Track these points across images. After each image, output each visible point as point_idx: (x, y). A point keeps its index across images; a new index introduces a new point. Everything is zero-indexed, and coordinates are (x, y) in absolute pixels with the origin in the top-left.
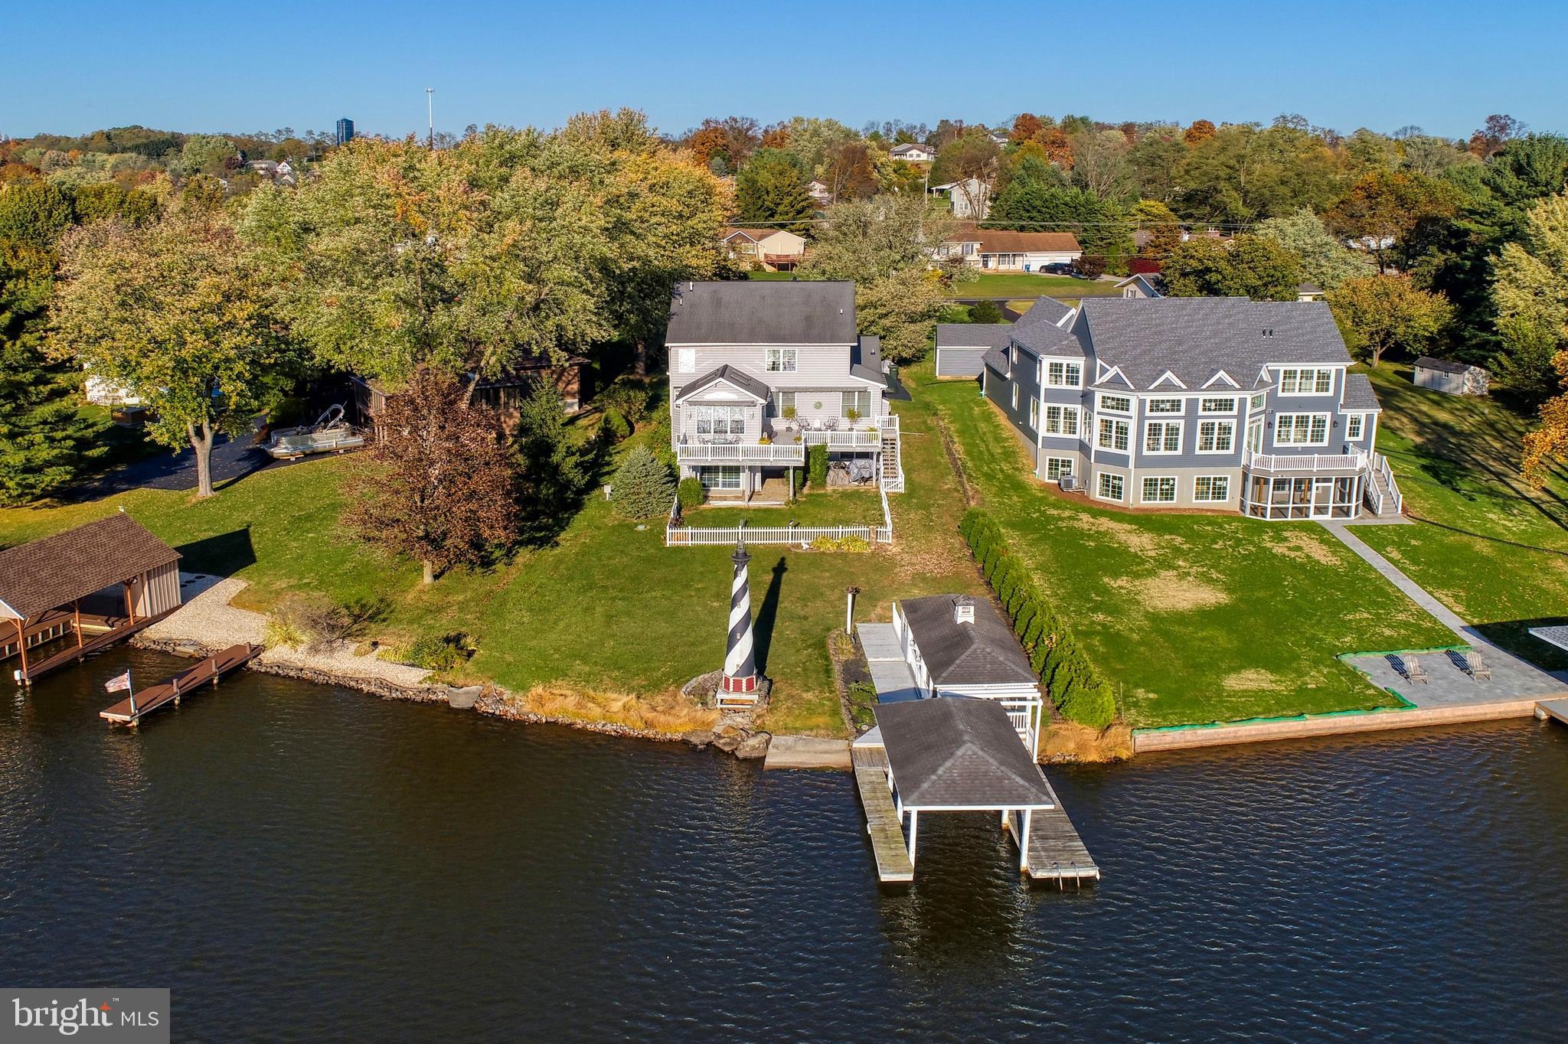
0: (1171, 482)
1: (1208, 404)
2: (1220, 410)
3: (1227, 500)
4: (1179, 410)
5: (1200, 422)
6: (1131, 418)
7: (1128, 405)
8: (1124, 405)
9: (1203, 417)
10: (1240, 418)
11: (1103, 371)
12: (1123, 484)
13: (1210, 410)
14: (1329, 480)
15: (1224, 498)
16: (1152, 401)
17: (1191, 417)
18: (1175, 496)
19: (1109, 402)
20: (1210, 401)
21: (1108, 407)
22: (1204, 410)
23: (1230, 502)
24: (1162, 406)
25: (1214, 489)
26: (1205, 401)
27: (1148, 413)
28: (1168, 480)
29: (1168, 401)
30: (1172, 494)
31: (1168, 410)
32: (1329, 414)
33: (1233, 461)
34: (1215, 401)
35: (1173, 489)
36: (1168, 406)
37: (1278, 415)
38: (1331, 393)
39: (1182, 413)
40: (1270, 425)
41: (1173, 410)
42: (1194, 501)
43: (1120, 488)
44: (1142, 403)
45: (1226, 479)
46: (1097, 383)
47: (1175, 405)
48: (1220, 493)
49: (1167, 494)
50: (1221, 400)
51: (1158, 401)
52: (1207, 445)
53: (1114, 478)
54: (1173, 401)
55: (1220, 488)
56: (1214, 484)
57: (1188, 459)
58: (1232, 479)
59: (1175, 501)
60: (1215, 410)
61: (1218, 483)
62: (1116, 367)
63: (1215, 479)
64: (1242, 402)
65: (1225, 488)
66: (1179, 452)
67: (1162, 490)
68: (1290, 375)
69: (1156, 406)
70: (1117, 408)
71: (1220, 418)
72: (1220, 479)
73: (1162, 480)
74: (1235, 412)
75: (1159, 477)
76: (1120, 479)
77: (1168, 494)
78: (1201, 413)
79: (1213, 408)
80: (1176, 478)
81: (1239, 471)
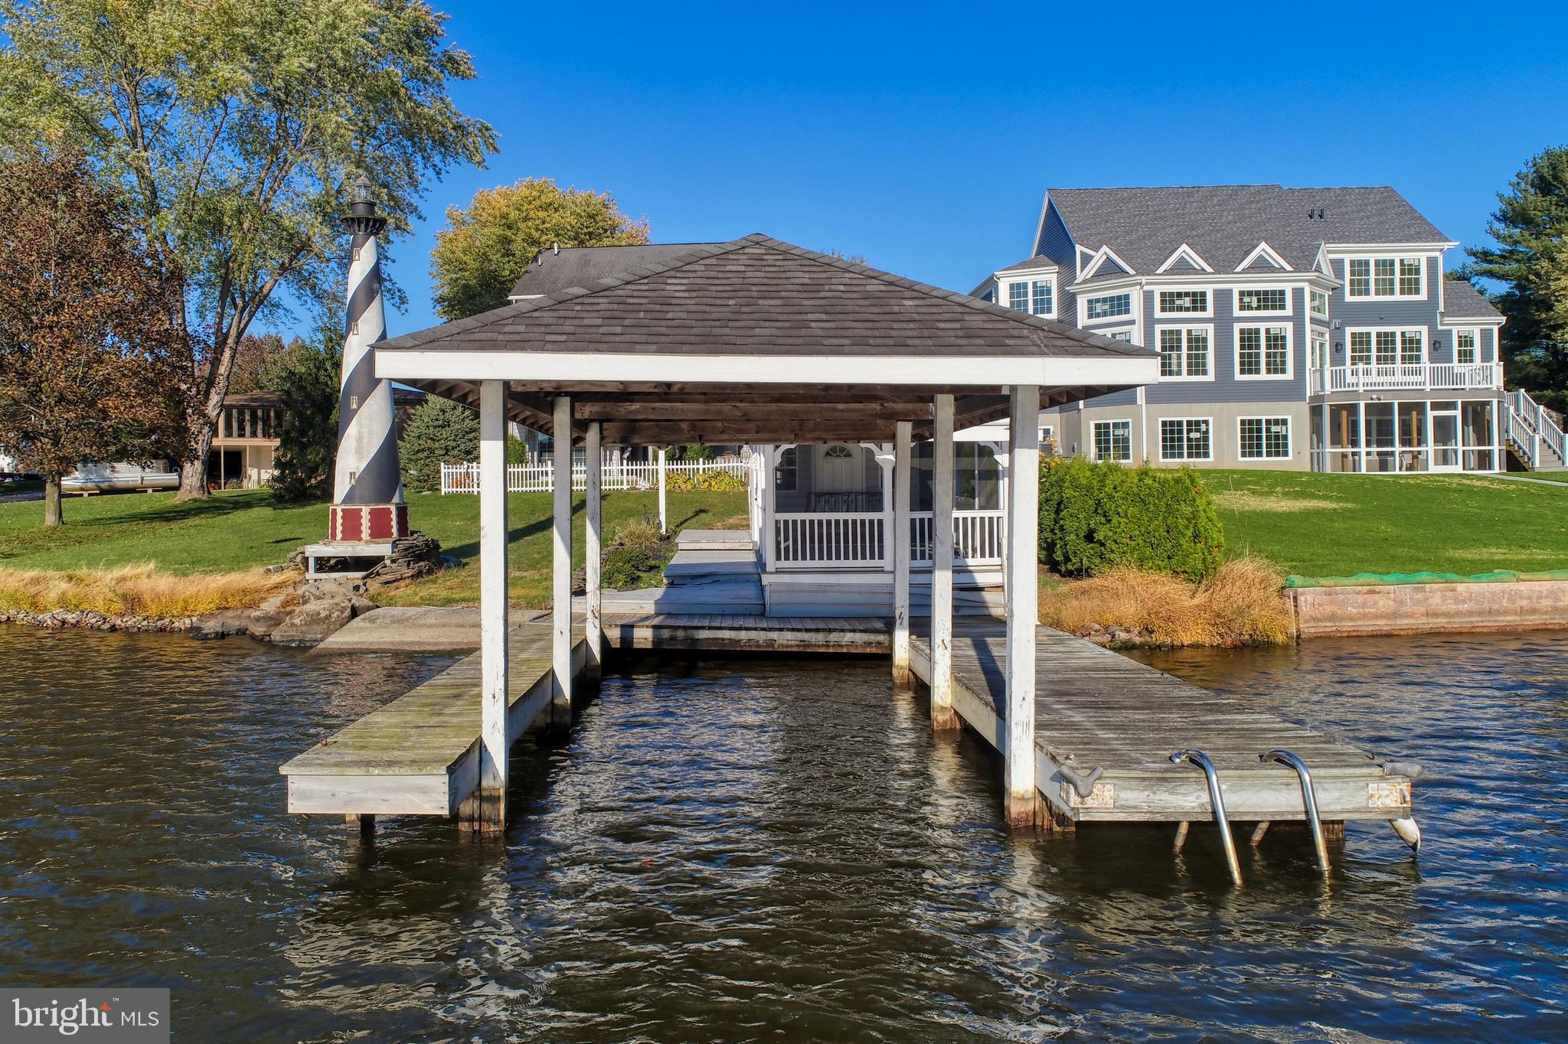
0: (1203, 427)
1: (1246, 299)
2: (1266, 308)
3: (1290, 457)
4: (1204, 309)
5: (1237, 327)
6: (1132, 322)
7: (1127, 304)
8: (1120, 304)
9: (1243, 319)
10: (1298, 319)
11: (1086, 259)
12: (1130, 432)
13: (1250, 308)
14: (1451, 406)
15: (1286, 454)
16: (1163, 295)
17: (1223, 321)
18: (1211, 450)
19: (1099, 308)
20: (1250, 294)
21: (1098, 315)
22: (1242, 308)
23: (1296, 458)
24: (1178, 302)
25: (1268, 438)
26: (1242, 294)
27: (1158, 314)
28: (1198, 423)
29: (1187, 294)
30: (1206, 447)
31: (1187, 309)
32: (1424, 330)
33: (1292, 391)
34: (1258, 293)
35: (1206, 439)
36: (1187, 302)
37: (1349, 331)
38: (1423, 296)
39: (1210, 313)
40: (1338, 347)
41: (1195, 309)
42: (1240, 459)
43: (1126, 440)
44: (1148, 297)
45: (1284, 422)
46: (1079, 279)
47: (1198, 301)
48: (1278, 445)
49: (1198, 447)
50: (1266, 293)
51: (1171, 294)
52: (1249, 364)
53: (1116, 426)
54: (1194, 294)
55: (1277, 437)
56: (1268, 430)
57: (1224, 391)
58: (1295, 419)
59: (1211, 459)
60: (1258, 308)
61: (1274, 429)
62: (1105, 248)
63: (1268, 422)
64: (1298, 294)
65: (1285, 437)
66: (1210, 377)
67: (1189, 440)
68: (1360, 267)
69: (1169, 301)
70: (1112, 314)
71: (1265, 322)
72: (1276, 422)
73: (1189, 423)
74: (1289, 311)
75: (1185, 419)
76: (1125, 425)
77: (1200, 448)
78: (1237, 312)
79: (1255, 305)
80: (1211, 420)
81: (1304, 408)
